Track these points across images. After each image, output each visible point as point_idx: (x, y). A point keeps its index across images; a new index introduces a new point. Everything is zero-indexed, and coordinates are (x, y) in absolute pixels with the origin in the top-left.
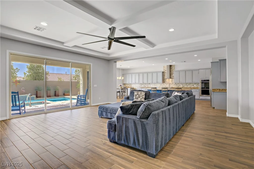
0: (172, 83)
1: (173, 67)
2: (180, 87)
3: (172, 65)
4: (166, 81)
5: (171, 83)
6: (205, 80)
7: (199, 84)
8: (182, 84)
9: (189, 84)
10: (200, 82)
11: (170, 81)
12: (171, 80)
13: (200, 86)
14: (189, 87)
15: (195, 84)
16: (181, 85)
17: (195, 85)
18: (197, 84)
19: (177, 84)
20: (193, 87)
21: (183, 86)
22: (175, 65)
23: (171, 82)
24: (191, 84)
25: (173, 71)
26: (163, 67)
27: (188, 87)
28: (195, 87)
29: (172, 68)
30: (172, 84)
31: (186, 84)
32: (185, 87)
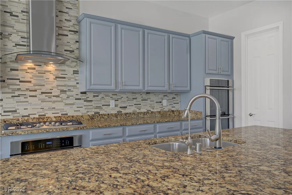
0: (63, 91)
4: (20, 75)
5: (56, 92)
8: (116, 95)
9: (145, 96)
11: (48, 75)
14: (143, 110)
15: (166, 94)
16: (112, 103)
17: (165, 102)
18: (171, 97)
19: (90, 96)
20: (158, 108)
21: (118, 109)
23: (56, 83)
24: (153, 98)
25: (67, 17)
28: (166, 109)
30: (64, 96)
31: (130, 96)
32: (129, 110)
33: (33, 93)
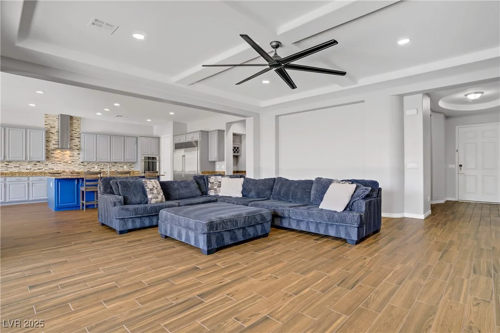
1: (75, 121)
2: (92, 170)
4: (55, 155)
5: (70, 162)
8: (98, 163)
9: (113, 164)
11: (66, 155)
12: (68, 152)
15: (126, 163)
17: (125, 167)
18: (129, 164)
19: (86, 164)
20: (120, 169)
21: (99, 169)
22: (80, 118)
23: (69, 159)
24: (118, 164)
25: (75, 132)
26: (44, 116)
27: (112, 170)
29: (74, 125)
30: (73, 163)
33: (60, 162)
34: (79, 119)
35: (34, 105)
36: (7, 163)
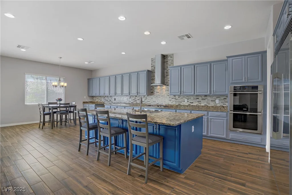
1: (169, 58)
2: (182, 104)
3: (167, 55)
4: (156, 90)
6: (244, 88)
7: (228, 99)
9: (203, 97)
10: (229, 92)
11: (163, 90)
12: (164, 87)
13: (229, 103)
14: (202, 105)
15: (218, 96)
16: (186, 100)
17: (217, 101)
18: (222, 98)
19: (177, 97)
20: (212, 104)
21: (189, 103)
24: (209, 98)
25: (169, 68)
26: (151, 60)
28: (218, 105)
29: (169, 62)
31: (195, 97)
32: (195, 104)
33: (159, 96)
34: (172, 56)
35: (125, 53)
36: (135, 97)
